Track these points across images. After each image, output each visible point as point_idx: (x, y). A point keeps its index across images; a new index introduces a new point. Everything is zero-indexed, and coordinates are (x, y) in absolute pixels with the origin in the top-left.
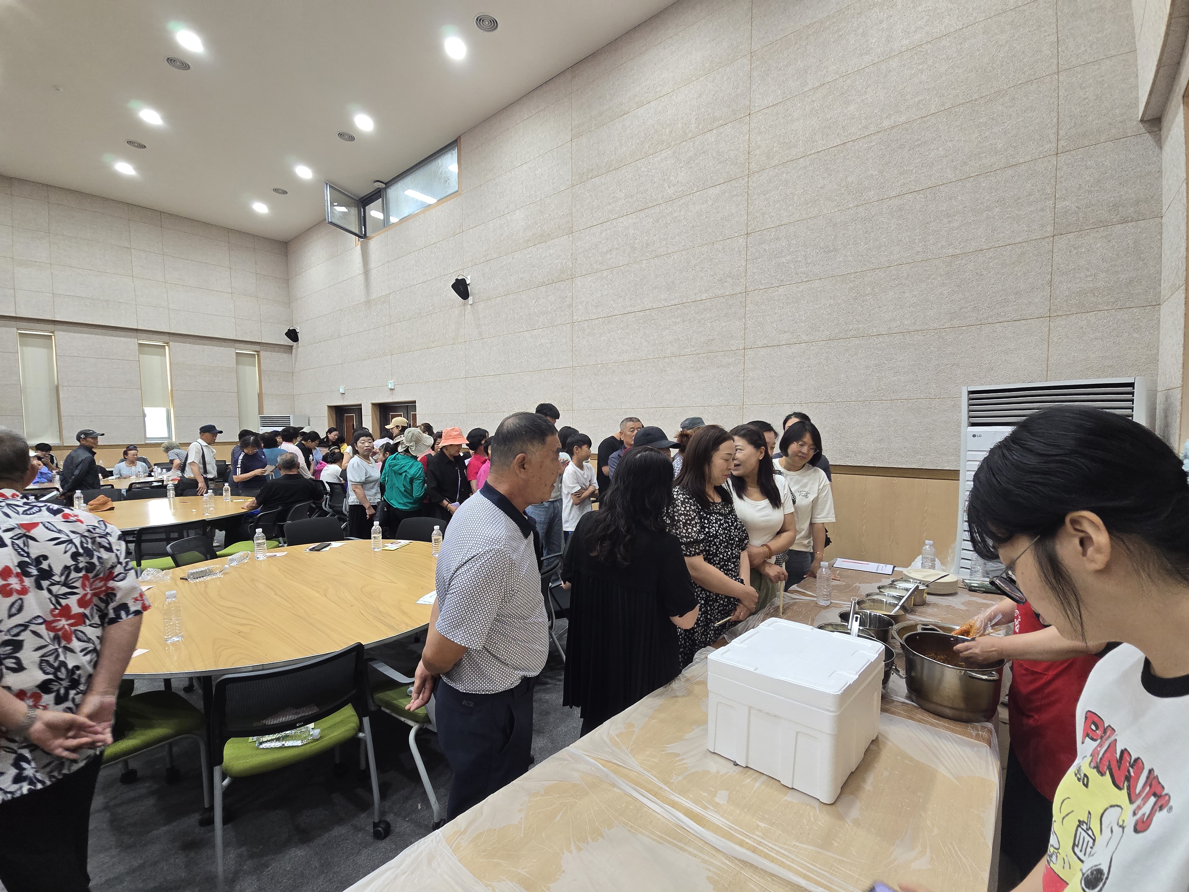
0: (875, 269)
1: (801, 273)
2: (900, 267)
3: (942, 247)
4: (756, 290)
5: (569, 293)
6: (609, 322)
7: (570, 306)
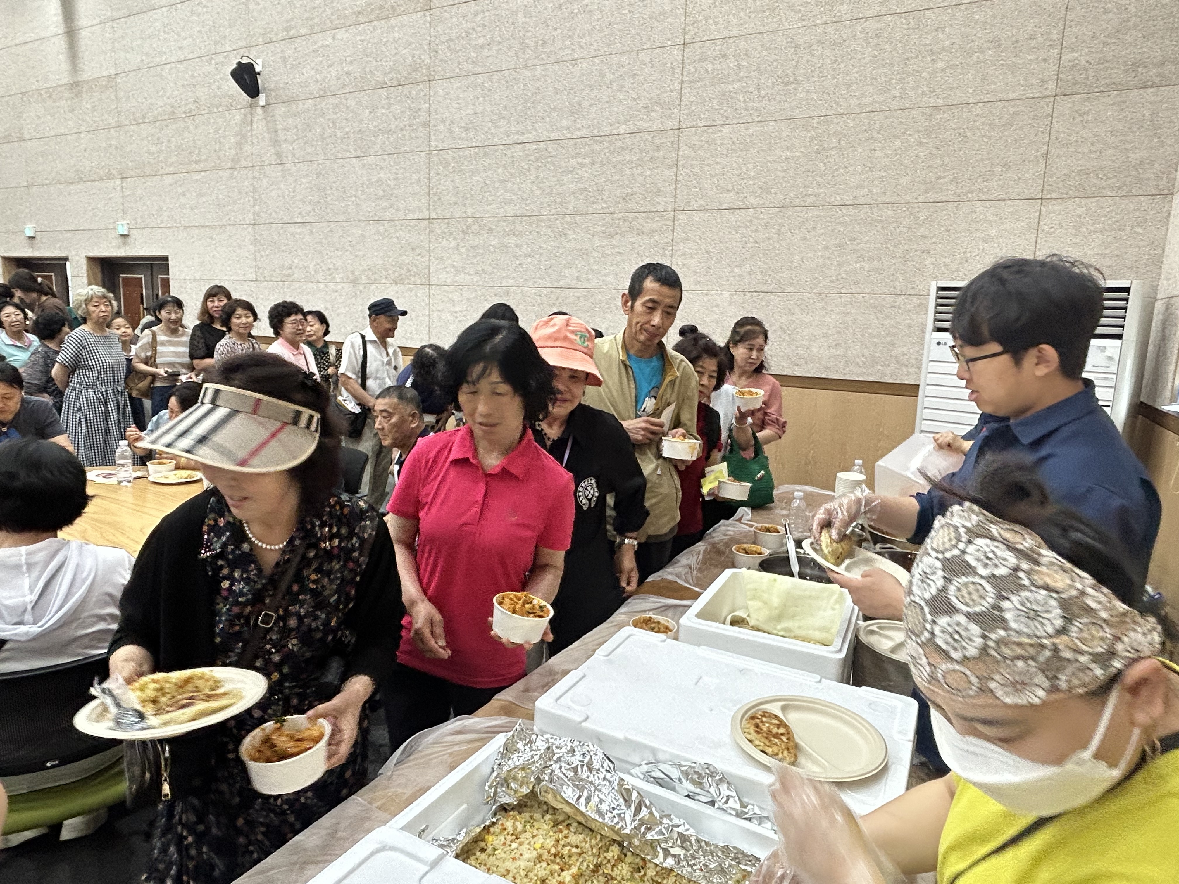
0: (843, 114)
1: (752, 109)
2: (873, 114)
3: (923, 94)
4: (694, 127)
5: (425, 103)
6: (485, 154)
7: (426, 125)
